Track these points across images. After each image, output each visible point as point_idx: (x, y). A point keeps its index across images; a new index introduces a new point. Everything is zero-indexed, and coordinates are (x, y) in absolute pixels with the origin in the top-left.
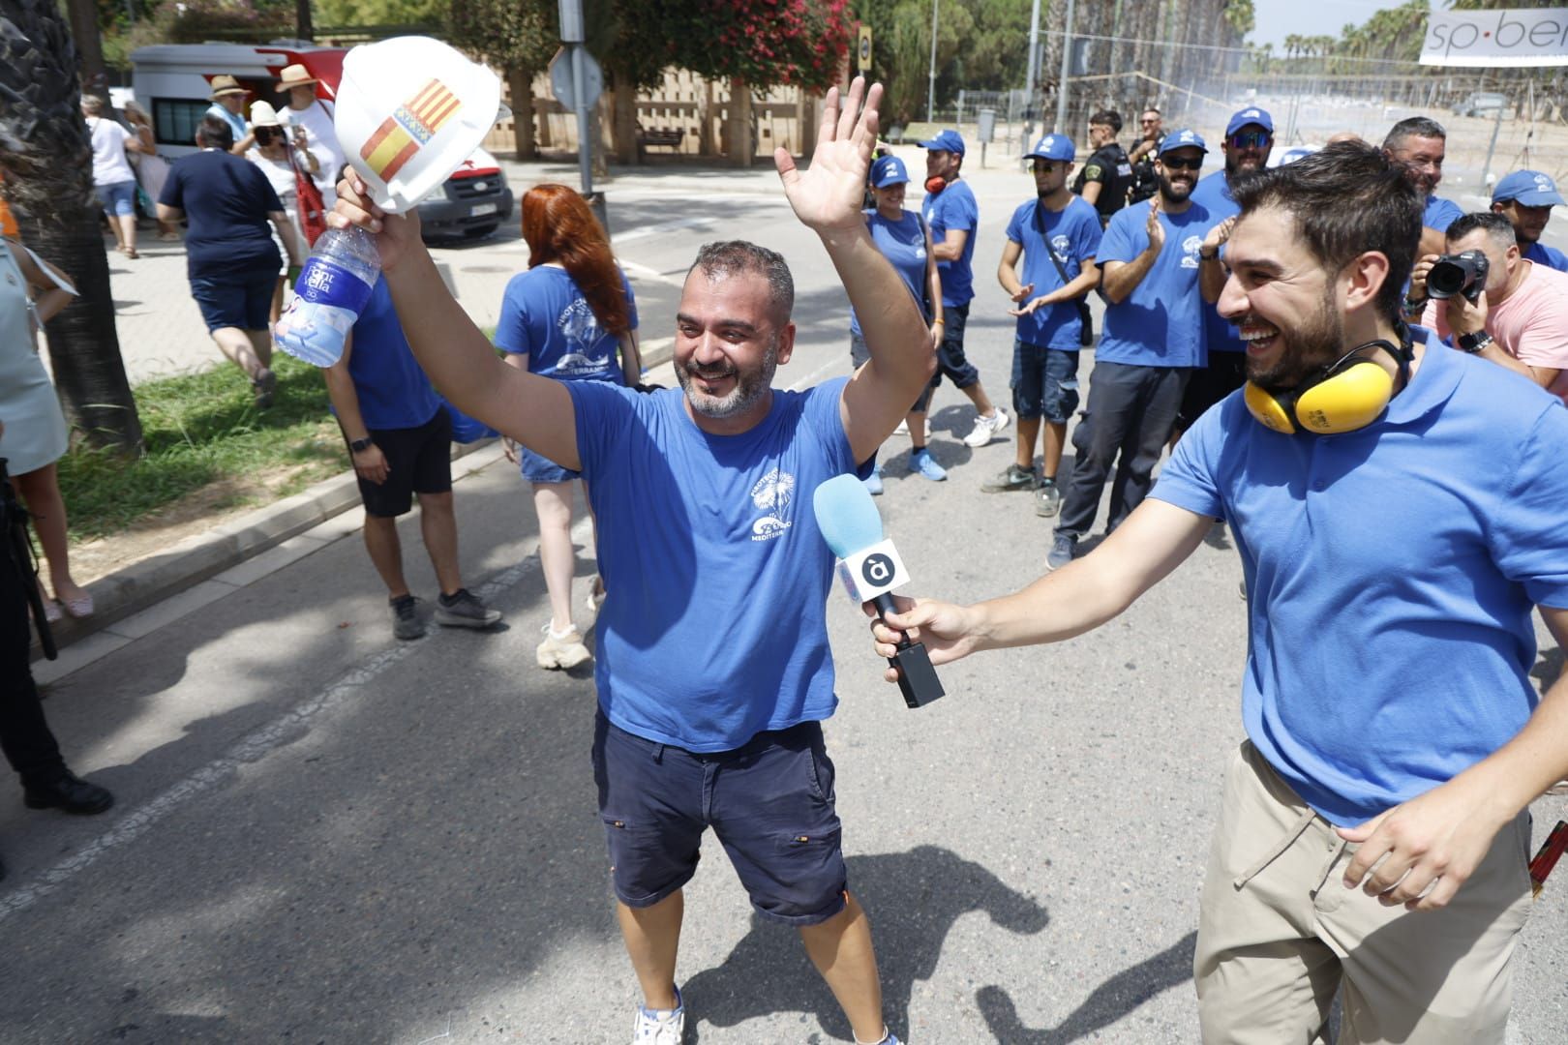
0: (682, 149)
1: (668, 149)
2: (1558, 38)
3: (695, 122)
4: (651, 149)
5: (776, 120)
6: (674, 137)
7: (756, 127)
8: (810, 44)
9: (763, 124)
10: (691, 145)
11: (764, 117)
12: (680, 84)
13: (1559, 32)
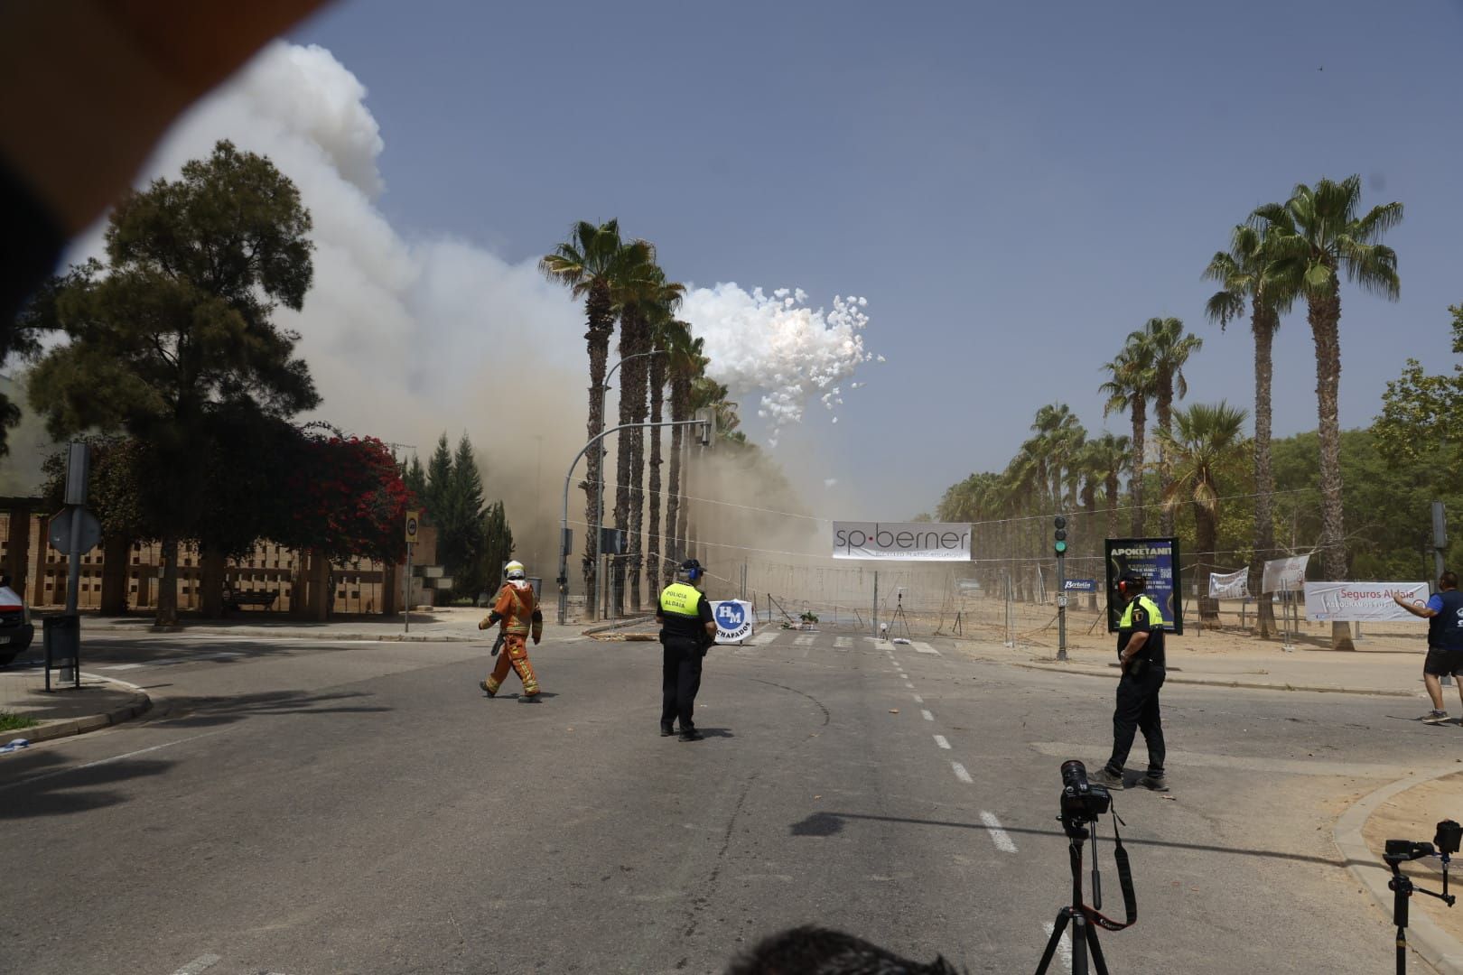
0: (275, 607)
1: (260, 607)
2: (914, 542)
3: (285, 586)
4: (245, 607)
5: (363, 585)
6: (267, 598)
7: (334, 589)
8: (376, 524)
9: (339, 587)
10: (283, 603)
11: (341, 583)
12: (269, 554)
13: (913, 539)
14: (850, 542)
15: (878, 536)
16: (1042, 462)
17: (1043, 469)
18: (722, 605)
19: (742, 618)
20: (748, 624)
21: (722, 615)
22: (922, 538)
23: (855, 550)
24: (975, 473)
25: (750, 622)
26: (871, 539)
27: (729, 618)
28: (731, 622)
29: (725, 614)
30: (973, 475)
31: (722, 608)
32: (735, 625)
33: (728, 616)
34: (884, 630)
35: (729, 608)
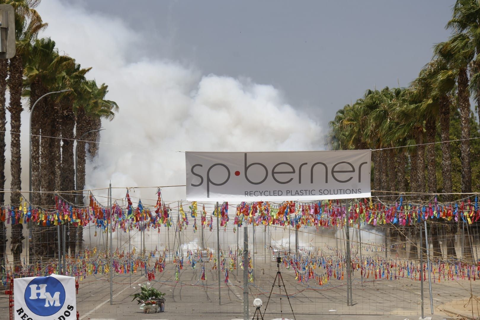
13: (294, 172)
14: (209, 180)
15: (246, 169)
16: (463, 72)
17: (464, 82)
18: (33, 282)
19: (62, 299)
20: (70, 308)
21: (33, 297)
22: (306, 170)
23: (217, 192)
24: (373, 90)
25: (74, 304)
26: (237, 173)
27: (44, 300)
28: (47, 305)
29: (38, 294)
30: (370, 92)
31: (33, 287)
32: (53, 310)
33: (41, 297)
34: (258, 308)
35: (44, 287)
